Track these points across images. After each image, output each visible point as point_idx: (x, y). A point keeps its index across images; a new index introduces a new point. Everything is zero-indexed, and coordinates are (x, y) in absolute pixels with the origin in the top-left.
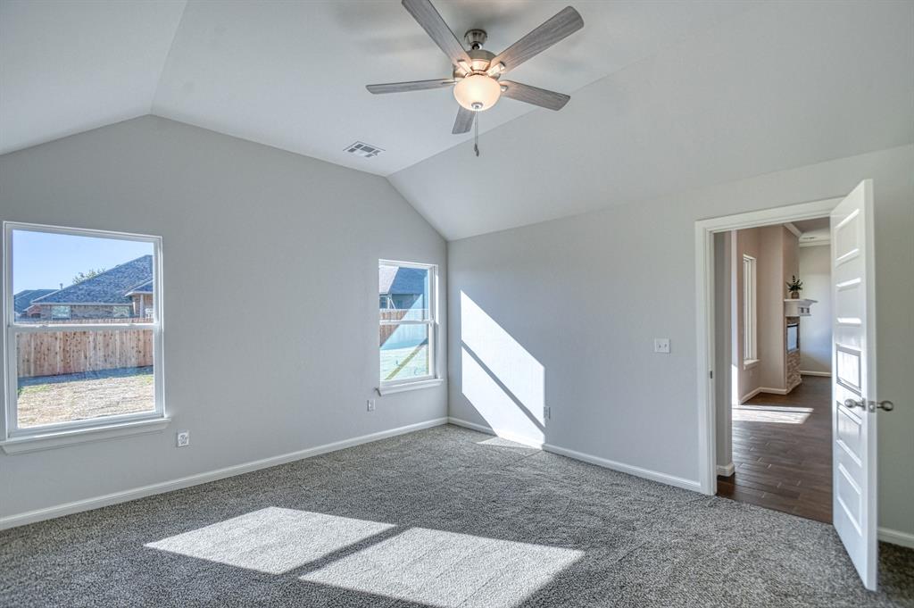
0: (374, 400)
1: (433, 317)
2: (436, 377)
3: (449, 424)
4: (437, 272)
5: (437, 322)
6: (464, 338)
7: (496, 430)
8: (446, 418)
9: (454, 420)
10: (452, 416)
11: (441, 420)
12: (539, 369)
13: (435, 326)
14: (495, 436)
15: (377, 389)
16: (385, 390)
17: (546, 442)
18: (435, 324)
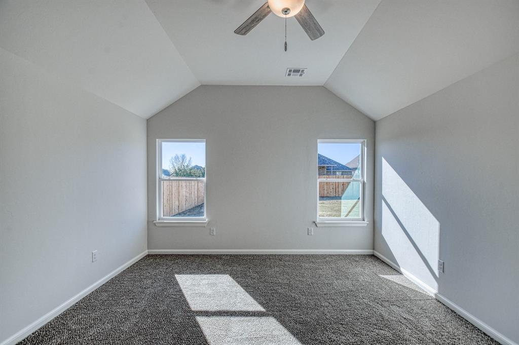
0: (313, 229)
1: (363, 176)
2: (364, 220)
3: (373, 256)
4: (366, 144)
5: (365, 181)
6: (383, 194)
7: (402, 270)
8: (372, 251)
9: (377, 254)
10: (376, 250)
11: (368, 251)
12: (436, 224)
13: (364, 184)
14: (401, 274)
15: (315, 222)
16: (319, 223)
17: (439, 292)
18: (364, 182)
